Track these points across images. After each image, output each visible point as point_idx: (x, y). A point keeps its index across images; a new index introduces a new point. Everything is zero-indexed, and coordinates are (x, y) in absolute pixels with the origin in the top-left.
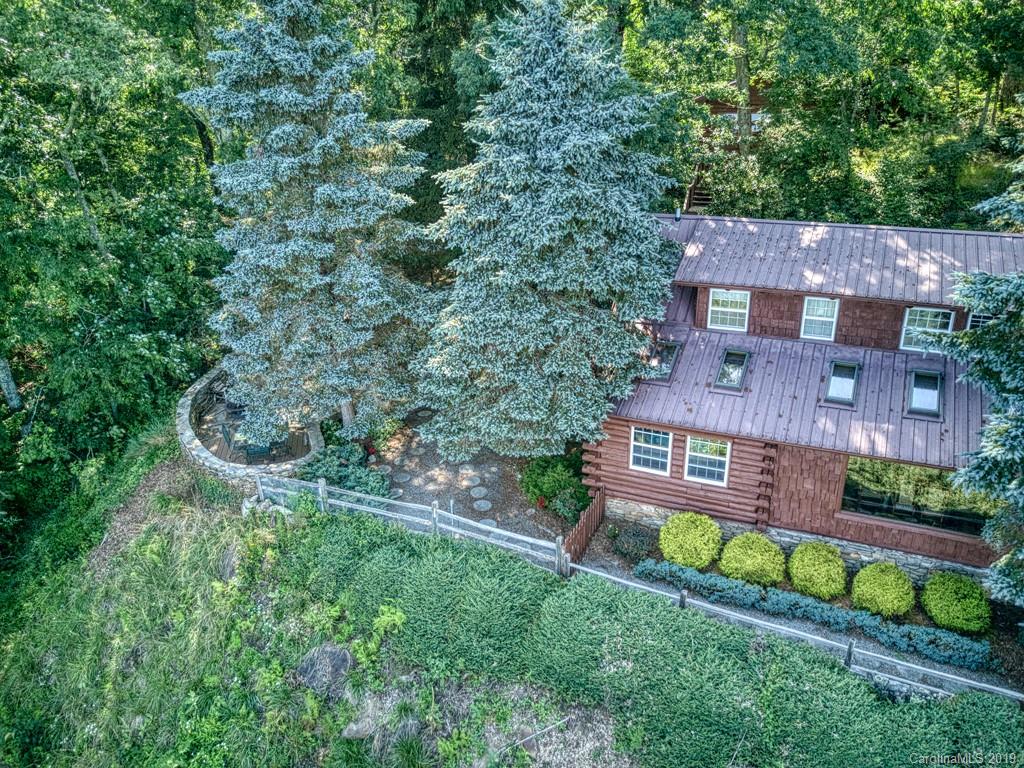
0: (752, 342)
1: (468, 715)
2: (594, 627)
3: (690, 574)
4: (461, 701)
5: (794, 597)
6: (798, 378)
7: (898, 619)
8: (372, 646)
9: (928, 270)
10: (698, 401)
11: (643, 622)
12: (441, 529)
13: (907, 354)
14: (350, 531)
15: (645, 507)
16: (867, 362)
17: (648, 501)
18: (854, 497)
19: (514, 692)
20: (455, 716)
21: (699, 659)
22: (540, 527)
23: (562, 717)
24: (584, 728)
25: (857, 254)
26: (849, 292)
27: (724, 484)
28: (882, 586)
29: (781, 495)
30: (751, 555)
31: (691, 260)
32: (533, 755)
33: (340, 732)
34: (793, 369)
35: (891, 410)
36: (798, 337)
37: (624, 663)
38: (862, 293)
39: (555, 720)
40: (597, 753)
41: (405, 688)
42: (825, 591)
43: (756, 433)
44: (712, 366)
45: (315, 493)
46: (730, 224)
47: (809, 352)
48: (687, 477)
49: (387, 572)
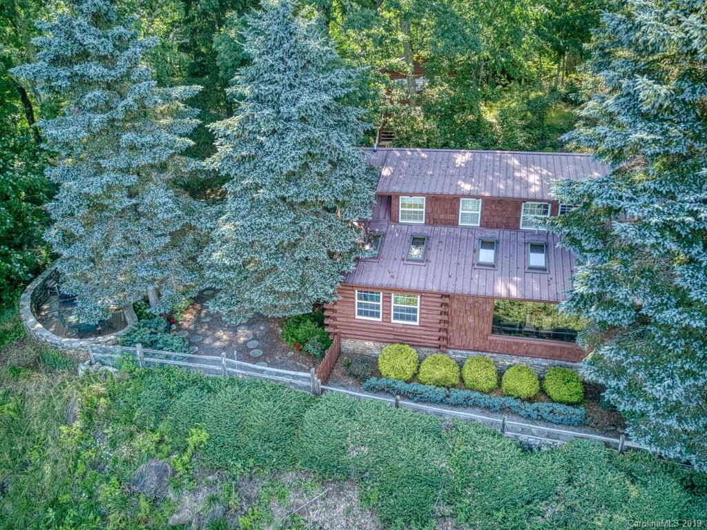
0: (428, 230)
1: (258, 497)
2: (341, 427)
3: (400, 385)
4: (252, 488)
5: (467, 393)
6: (459, 251)
7: (530, 400)
8: (185, 458)
9: (533, 179)
10: (397, 269)
11: (372, 420)
12: (228, 371)
13: (525, 232)
14: (163, 379)
15: (367, 343)
16: (501, 238)
17: (369, 338)
18: (500, 326)
19: (289, 477)
20: (249, 499)
21: (411, 440)
22: (298, 364)
23: (323, 490)
24: (338, 495)
25: (490, 169)
26: (487, 194)
27: (417, 323)
28: (520, 380)
29: (454, 328)
30: (438, 368)
31: (386, 178)
32: (306, 518)
33: (167, 522)
34: (456, 245)
35: (518, 268)
36: (458, 225)
37: (362, 449)
38: (495, 194)
39: (318, 493)
40: (348, 511)
41: (212, 485)
42: (485, 387)
43: (435, 289)
44: (404, 247)
45: (134, 354)
46: (409, 153)
47: (465, 234)
48: (393, 321)
49: (192, 405)
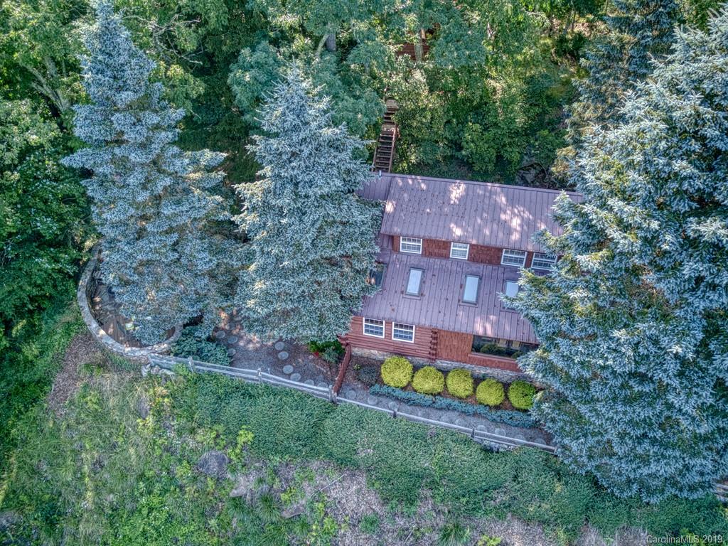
0: (424, 262)
1: (293, 479)
2: (352, 435)
3: (398, 393)
4: (289, 472)
5: (449, 401)
6: (449, 286)
7: (497, 407)
8: (238, 451)
9: (516, 223)
10: (397, 303)
11: (376, 429)
12: (263, 381)
13: (505, 268)
15: (372, 351)
16: (484, 274)
17: (374, 348)
19: (315, 464)
20: (287, 480)
21: (404, 444)
23: (341, 475)
24: (351, 479)
25: (480, 210)
26: (474, 242)
27: (413, 342)
29: (442, 347)
30: (427, 383)
31: (389, 215)
32: (328, 495)
33: (228, 495)
35: (495, 306)
36: (449, 258)
37: (369, 450)
39: (336, 477)
40: (359, 491)
41: (259, 470)
43: (427, 324)
44: (403, 279)
45: (187, 363)
46: (410, 182)
47: (454, 268)
48: (393, 338)
49: (239, 412)
